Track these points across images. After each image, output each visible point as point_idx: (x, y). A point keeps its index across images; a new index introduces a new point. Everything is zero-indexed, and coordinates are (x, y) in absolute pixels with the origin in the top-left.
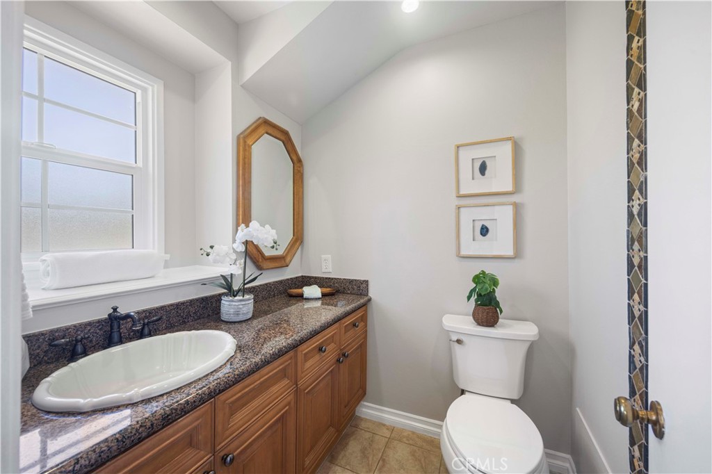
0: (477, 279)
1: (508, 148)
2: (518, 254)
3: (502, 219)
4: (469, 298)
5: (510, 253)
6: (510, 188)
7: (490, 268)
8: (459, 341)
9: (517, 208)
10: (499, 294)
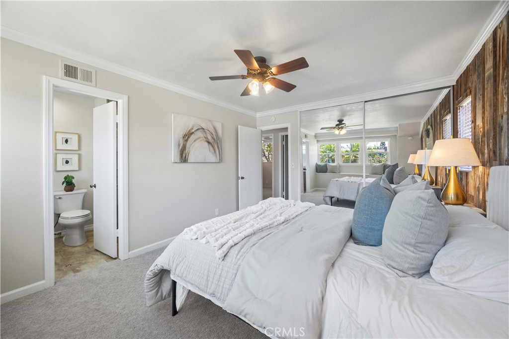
0: (66, 178)
1: (76, 137)
2: (80, 169)
3: (74, 159)
4: (63, 184)
5: (77, 169)
6: (77, 149)
7: (70, 174)
8: (60, 198)
9: (80, 155)
10: (74, 181)
